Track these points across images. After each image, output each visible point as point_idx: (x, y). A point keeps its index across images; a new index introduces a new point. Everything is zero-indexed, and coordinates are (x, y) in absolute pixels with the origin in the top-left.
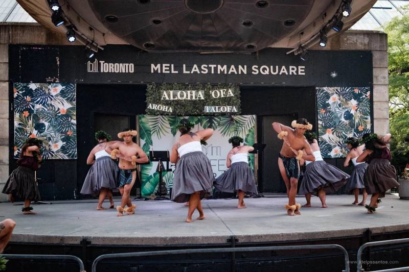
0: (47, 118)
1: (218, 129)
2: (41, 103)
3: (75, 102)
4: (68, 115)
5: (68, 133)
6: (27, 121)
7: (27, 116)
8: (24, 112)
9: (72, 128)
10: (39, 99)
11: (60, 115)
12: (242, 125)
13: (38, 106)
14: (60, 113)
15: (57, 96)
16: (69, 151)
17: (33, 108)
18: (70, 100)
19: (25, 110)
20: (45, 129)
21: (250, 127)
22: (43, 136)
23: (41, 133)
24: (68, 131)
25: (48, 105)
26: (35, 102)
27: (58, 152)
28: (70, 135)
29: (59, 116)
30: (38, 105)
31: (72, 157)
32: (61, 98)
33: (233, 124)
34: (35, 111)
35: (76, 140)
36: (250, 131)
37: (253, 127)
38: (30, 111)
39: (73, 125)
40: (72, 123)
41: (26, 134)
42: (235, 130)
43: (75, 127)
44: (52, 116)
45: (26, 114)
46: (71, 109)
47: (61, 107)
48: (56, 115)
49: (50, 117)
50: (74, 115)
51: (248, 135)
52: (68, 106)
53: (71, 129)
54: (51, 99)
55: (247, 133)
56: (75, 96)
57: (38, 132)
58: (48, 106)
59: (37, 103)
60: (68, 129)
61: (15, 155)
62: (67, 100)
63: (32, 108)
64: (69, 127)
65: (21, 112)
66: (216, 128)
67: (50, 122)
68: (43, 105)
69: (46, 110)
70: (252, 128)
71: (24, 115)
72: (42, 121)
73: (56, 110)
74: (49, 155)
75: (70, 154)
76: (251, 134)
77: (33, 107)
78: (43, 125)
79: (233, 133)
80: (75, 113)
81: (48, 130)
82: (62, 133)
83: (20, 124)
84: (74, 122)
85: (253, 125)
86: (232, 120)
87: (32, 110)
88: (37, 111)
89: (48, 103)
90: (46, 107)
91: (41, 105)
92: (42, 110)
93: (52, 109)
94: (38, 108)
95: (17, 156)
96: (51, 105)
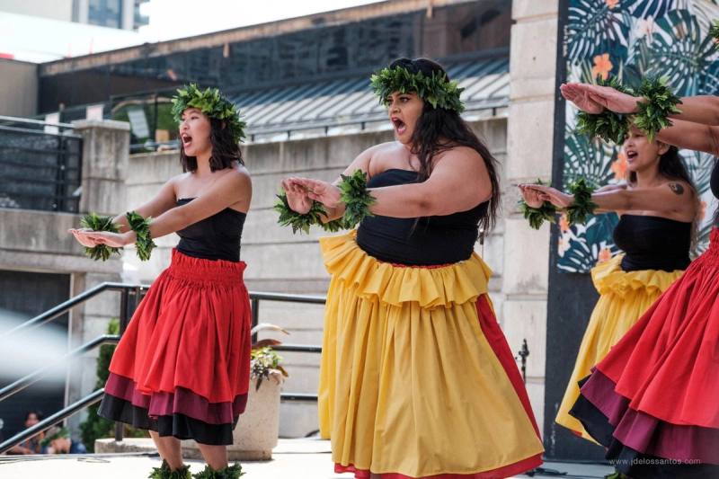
2: (651, 12)
7: (604, 76)
8: (597, 59)
11: (714, 57)
13: (643, 27)
14: (714, 47)
17: (626, 36)
19: (598, 52)
25: (673, 14)
26: (632, 8)
29: (713, 66)
30: (641, 20)
34: (631, 52)
38: (615, 50)
41: (598, 155)
44: (689, 65)
45: (603, 64)
48: (702, 62)
49: (683, 76)
58: (676, 21)
59: (637, 14)
61: (561, 253)
63: (623, 42)
65: (590, 59)
68: (659, 19)
69: (668, 40)
71: (594, 72)
73: (703, 36)
77: (626, 30)
87: (623, 47)
88: (637, 48)
89: (674, 7)
90: (668, 29)
91: (650, 19)
92: (655, 45)
93: (689, 35)
94: (640, 35)
95: (566, 259)
96: (685, 12)
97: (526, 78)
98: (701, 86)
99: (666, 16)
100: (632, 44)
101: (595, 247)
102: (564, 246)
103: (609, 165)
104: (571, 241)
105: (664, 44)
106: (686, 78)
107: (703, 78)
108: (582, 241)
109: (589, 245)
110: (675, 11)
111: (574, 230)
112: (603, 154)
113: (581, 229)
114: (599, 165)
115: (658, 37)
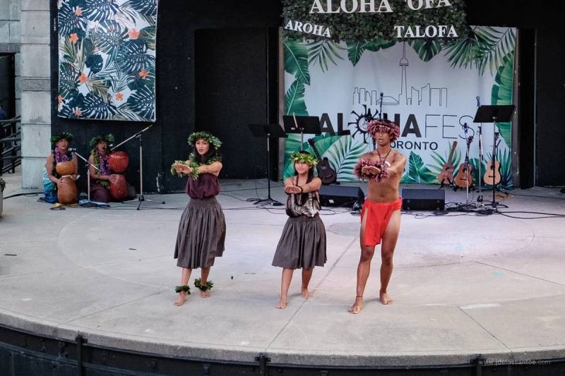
0: (105, 45)
1: (443, 52)
2: (98, 19)
3: (155, 18)
4: (141, 41)
5: (141, 74)
6: (75, 51)
7: (75, 42)
8: (71, 35)
9: (148, 66)
10: (95, 11)
11: (127, 40)
12: (490, 45)
13: (93, 25)
14: (127, 36)
15: (124, 5)
16: (142, 107)
17: (85, 27)
18: (146, 13)
19: (72, 32)
20: (101, 66)
21: (507, 52)
22: (98, 79)
23: (95, 72)
24: (140, 70)
25: (108, 21)
26: (88, 17)
27: (122, 107)
28: (144, 78)
29: (127, 43)
30: (92, 22)
31: (148, 117)
32: (131, 10)
33: (474, 43)
34: (87, 34)
35: (154, 87)
36: (505, 60)
37: (512, 52)
38: (80, 33)
39: (150, 58)
40: (148, 57)
41: (73, 73)
42: (477, 57)
43: (153, 64)
44: (115, 41)
45: (74, 38)
46: (148, 29)
47: (130, 26)
49: (111, 45)
50: (152, 41)
51: (501, 68)
52: (142, 24)
53: (145, 67)
54: (115, 12)
55: (500, 64)
56: (156, 7)
57: (91, 70)
58: (110, 24)
59: (91, 19)
60: (142, 67)
61: (59, 111)
62: (142, 13)
63: (84, 29)
64: (142, 62)
65: (68, 35)
66: (440, 50)
67: (110, 53)
68: (101, 22)
69: (106, 31)
70: (509, 54)
71: (70, 40)
72: (97, 51)
73: (122, 31)
74: (109, 112)
75: (144, 112)
76: (507, 65)
77: (85, 25)
78: (99, 58)
79: (474, 61)
80: (154, 38)
81: (106, 67)
82: (130, 73)
83: (65, 57)
84: (153, 53)
85: (511, 49)
86: (472, 34)
87: (84, 31)
88: (90, 32)
89: (109, 18)
90: (106, 27)
91: (97, 22)
92: (99, 32)
93: (115, 30)
94: (92, 27)
95: (62, 113)
96: (114, 21)
97: (29, 36)
98: (121, 50)
99: (105, 21)
100: (88, 30)
101: (73, 109)
102: (60, 108)
103: (77, 78)
104: (63, 106)
105: (103, 32)
106: (113, 46)
107: (121, 47)
108: (68, 106)
109: (71, 108)
110: (109, 21)
111: (64, 102)
112: (75, 73)
113: (67, 101)
114: (74, 77)
115: (101, 29)
